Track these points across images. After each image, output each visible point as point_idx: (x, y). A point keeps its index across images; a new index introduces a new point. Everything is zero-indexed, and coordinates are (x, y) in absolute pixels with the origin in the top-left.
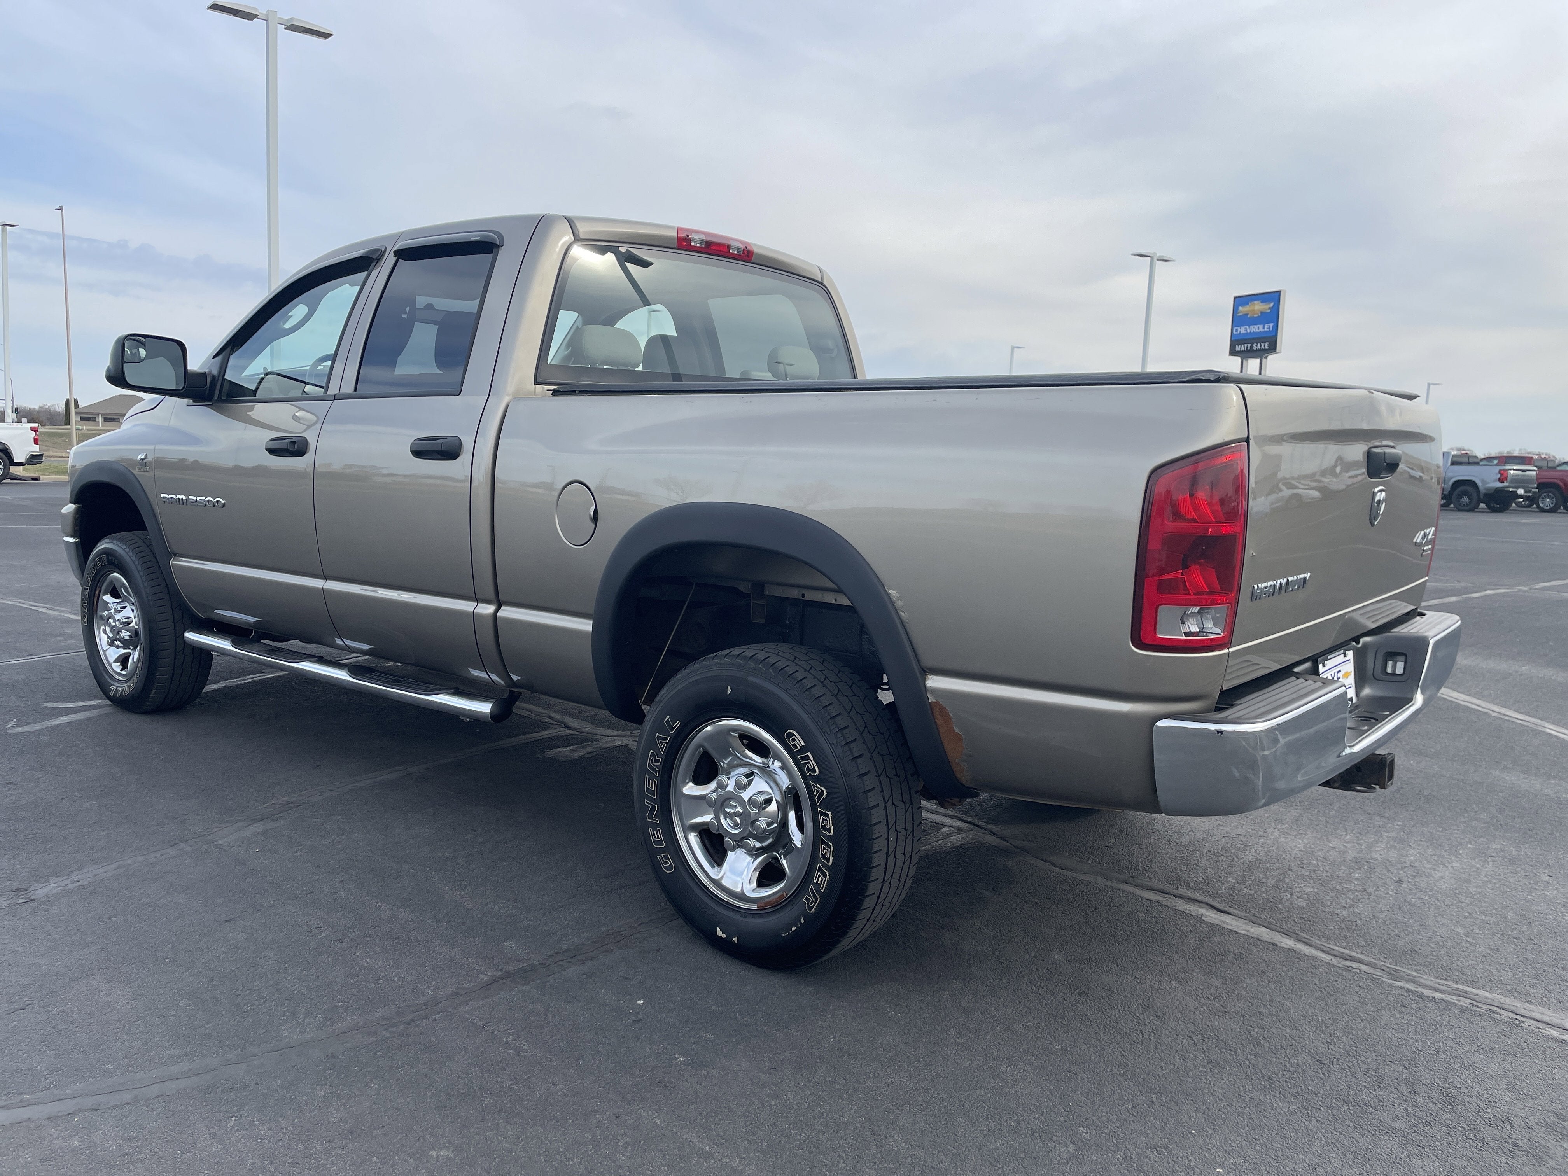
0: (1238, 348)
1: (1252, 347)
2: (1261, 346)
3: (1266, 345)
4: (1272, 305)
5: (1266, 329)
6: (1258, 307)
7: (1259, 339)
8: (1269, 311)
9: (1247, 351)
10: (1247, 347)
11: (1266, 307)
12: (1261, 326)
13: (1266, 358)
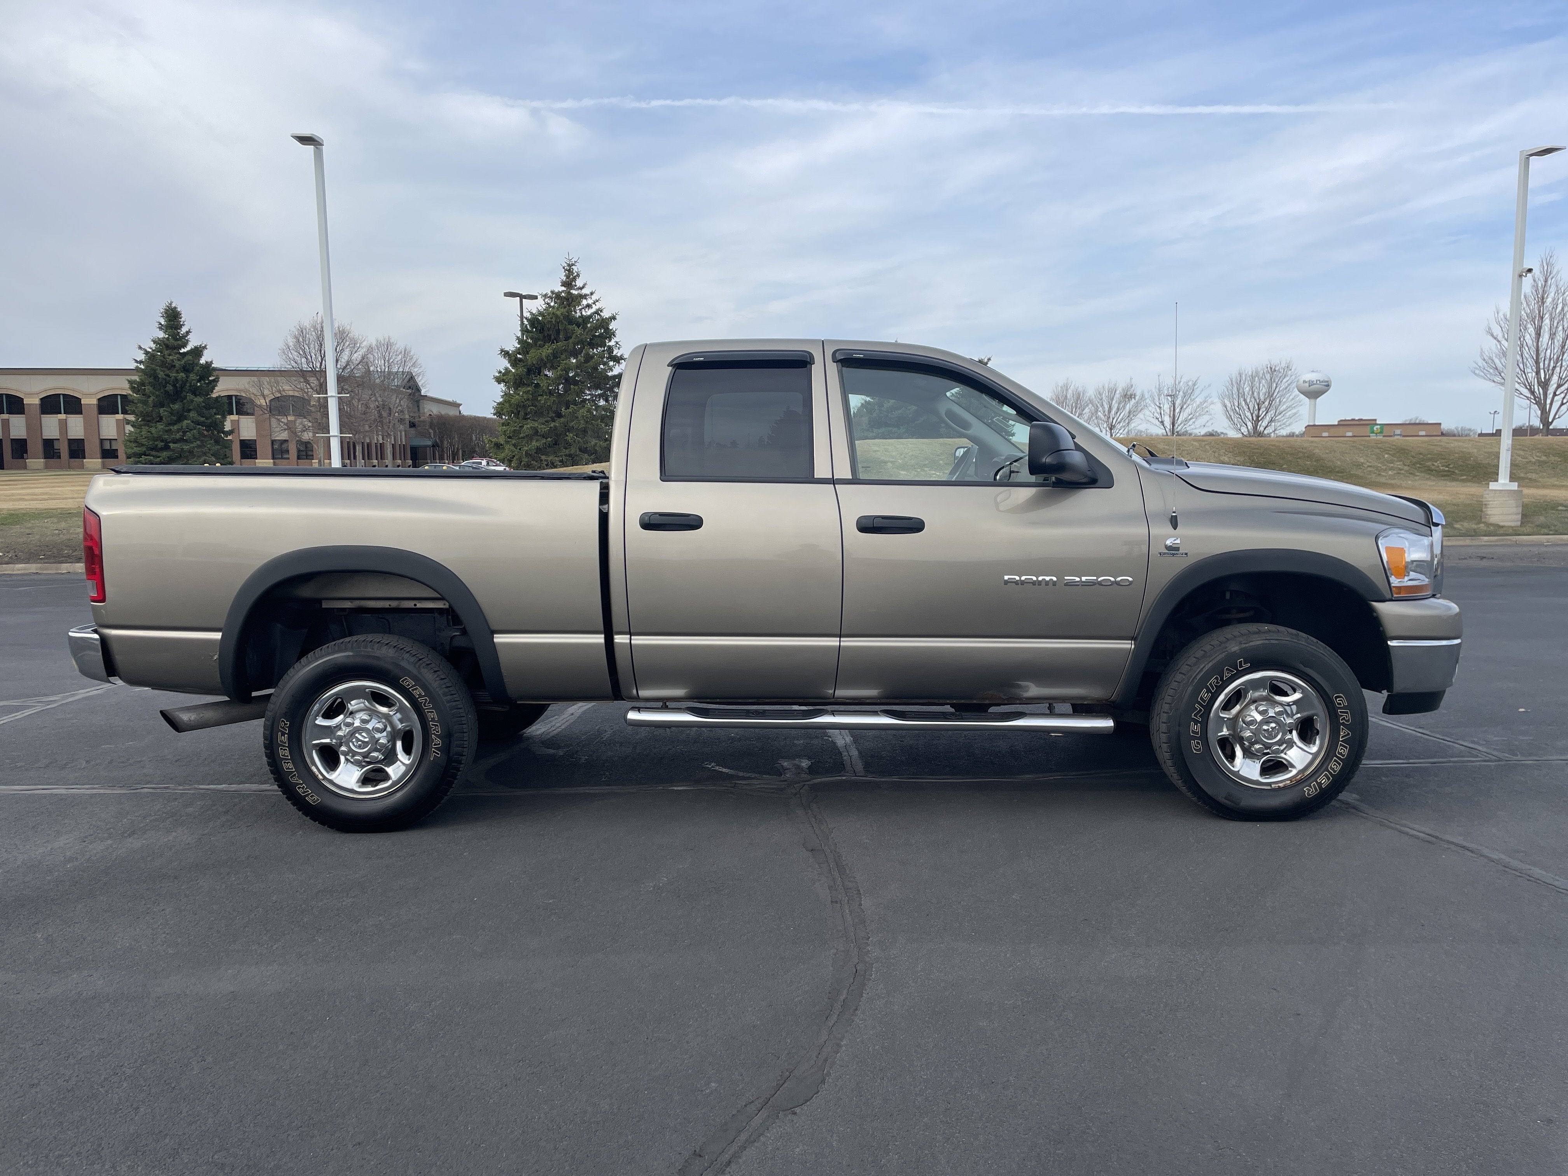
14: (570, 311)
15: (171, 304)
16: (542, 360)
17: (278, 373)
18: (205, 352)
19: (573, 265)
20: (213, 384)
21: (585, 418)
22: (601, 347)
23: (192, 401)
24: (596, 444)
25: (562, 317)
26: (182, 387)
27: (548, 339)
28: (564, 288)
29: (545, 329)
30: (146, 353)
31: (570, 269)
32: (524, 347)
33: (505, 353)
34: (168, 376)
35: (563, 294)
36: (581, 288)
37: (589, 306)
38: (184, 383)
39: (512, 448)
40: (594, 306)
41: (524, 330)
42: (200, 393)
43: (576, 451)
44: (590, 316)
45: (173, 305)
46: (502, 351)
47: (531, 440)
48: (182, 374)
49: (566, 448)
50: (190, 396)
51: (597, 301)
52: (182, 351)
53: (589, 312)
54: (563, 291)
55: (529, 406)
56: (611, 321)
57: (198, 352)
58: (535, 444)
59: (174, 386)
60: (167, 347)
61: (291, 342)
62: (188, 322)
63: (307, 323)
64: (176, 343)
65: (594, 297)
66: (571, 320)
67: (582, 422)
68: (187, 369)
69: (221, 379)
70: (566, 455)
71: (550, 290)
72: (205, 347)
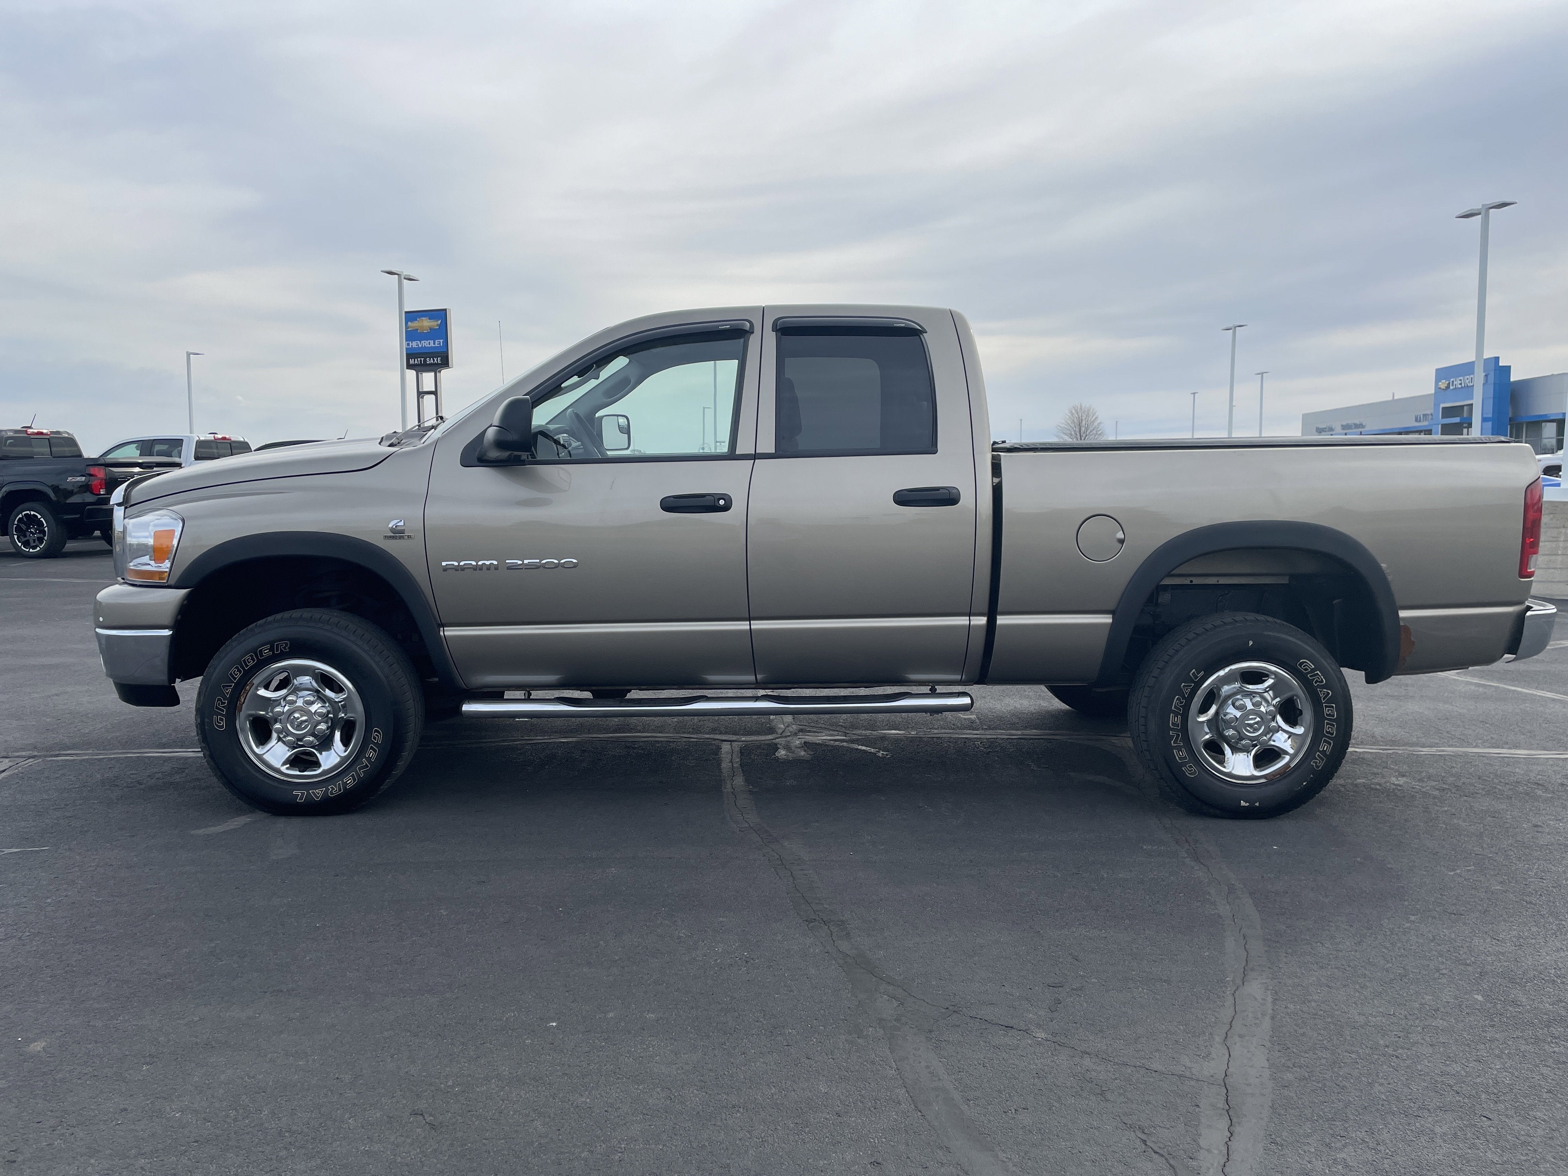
0: (412, 362)
1: (425, 361)
2: (434, 360)
3: (439, 360)
4: (440, 322)
5: (436, 345)
6: (426, 324)
7: (432, 355)
8: (438, 328)
9: (420, 365)
10: (421, 360)
11: (435, 324)
12: (432, 342)
13: (440, 372)
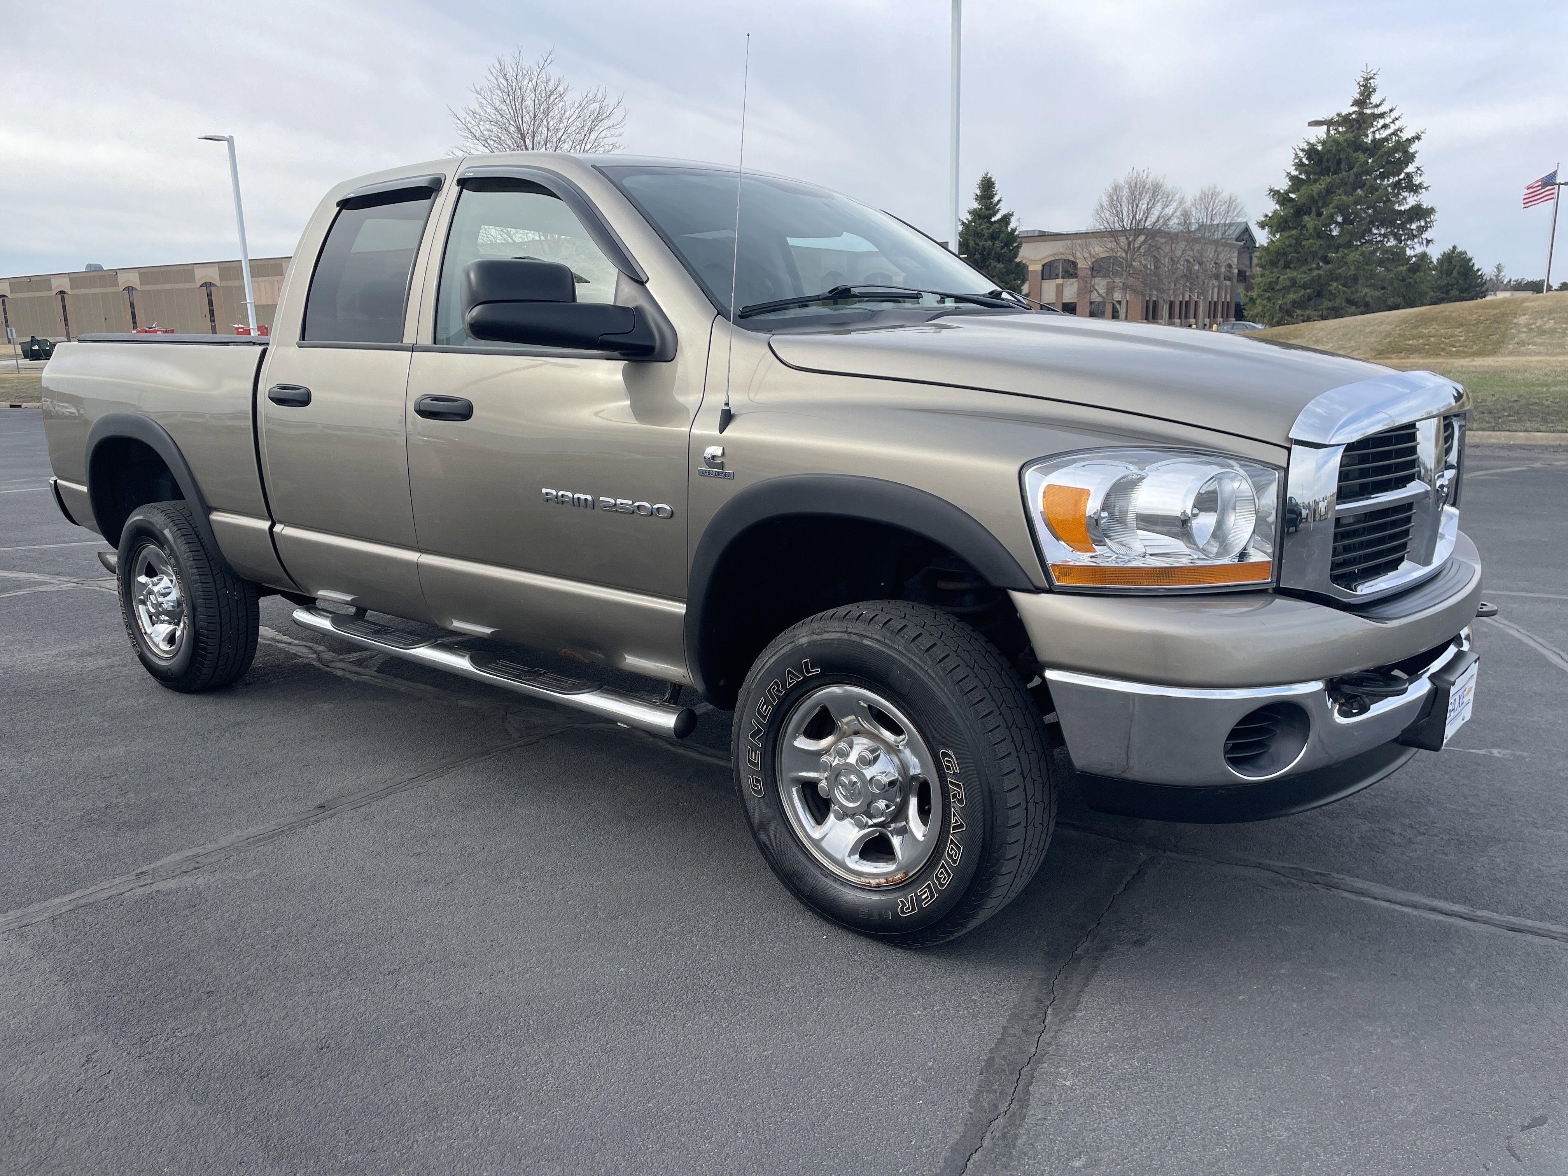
14: (1357, 137)
15: (986, 175)
16: (1313, 197)
17: (1090, 235)
18: (1013, 219)
19: (1370, 78)
20: (1015, 250)
21: (1356, 263)
22: (1394, 176)
23: (995, 267)
24: (1366, 294)
25: (1345, 144)
26: (989, 254)
27: (1326, 172)
28: (1355, 109)
29: (1324, 160)
30: (963, 223)
31: (1366, 85)
32: (1296, 184)
33: (1274, 193)
34: (977, 244)
35: (1354, 116)
36: (1377, 106)
37: (1385, 126)
38: (990, 250)
39: (1265, 302)
40: (1392, 125)
41: (1300, 165)
42: (1003, 259)
43: (1341, 304)
44: (1386, 139)
45: (989, 176)
46: (1271, 190)
47: (1289, 292)
48: (990, 243)
49: (1330, 300)
50: (993, 263)
51: (1397, 119)
52: (993, 219)
53: (1385, 133)
54: (1354, 112)
55: (1290, 253)
56: (1414, 141)
57: (1006, 219)
58: (1292, 296)
59: (982, 254)
60: (980, 217)
61: (1105, 201)
62: (1000, 192)
63: (1122, 181)
64: (987, 212)
65: (1394, 115)
66: (1359, 147)
67: (1352, 268)
68: (993, 237)
69: (1023, 245)
70: (1327, 309)
71: (1336, 113)
72: (1012, 215)
